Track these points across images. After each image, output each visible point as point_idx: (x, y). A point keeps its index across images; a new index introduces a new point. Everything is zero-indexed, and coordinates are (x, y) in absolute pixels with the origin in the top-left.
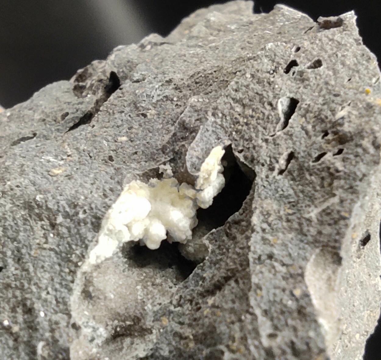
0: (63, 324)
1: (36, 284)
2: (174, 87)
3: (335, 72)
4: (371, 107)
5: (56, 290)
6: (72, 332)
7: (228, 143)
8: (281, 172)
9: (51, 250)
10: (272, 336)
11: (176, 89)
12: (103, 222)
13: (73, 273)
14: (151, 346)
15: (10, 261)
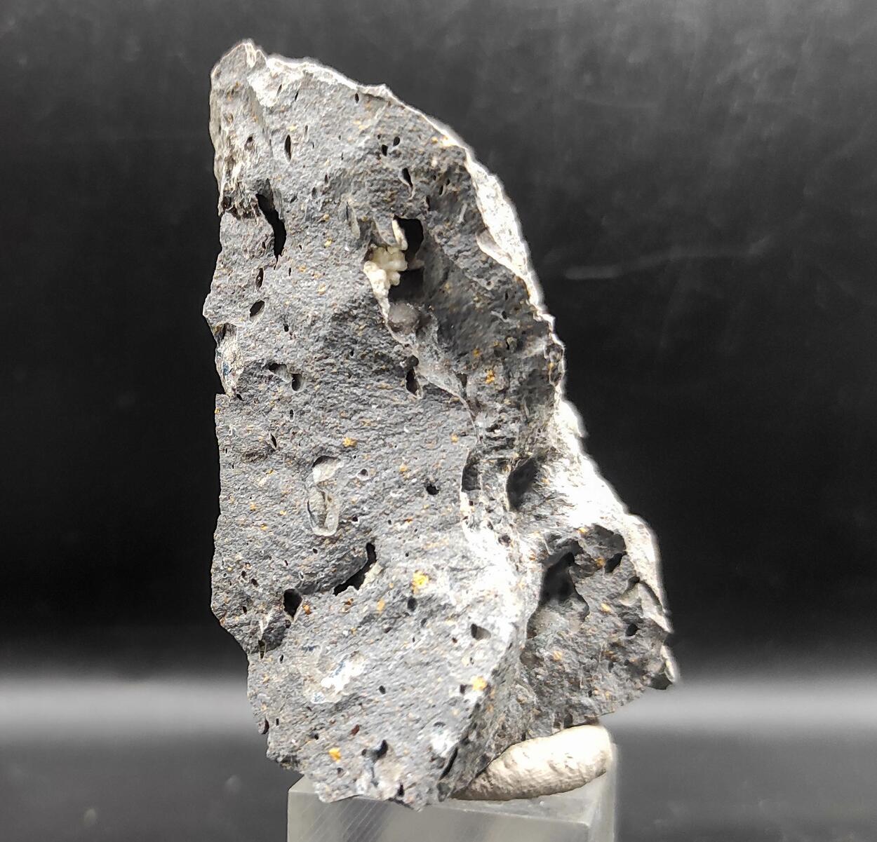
0: (401, 349)
1: (374, 345)
2: (321, 193)
3: (410, 139)
4: (445, 150)
5: (385, 340)
6: (408, 348)
7: (393, 215)
8: (429, 210)
9: (365, 327)
10: (489, 284)
11: (324, 193)
12: (377, 298)
13: (384, 327)
14: (436, 323)
15: (353, 346)
